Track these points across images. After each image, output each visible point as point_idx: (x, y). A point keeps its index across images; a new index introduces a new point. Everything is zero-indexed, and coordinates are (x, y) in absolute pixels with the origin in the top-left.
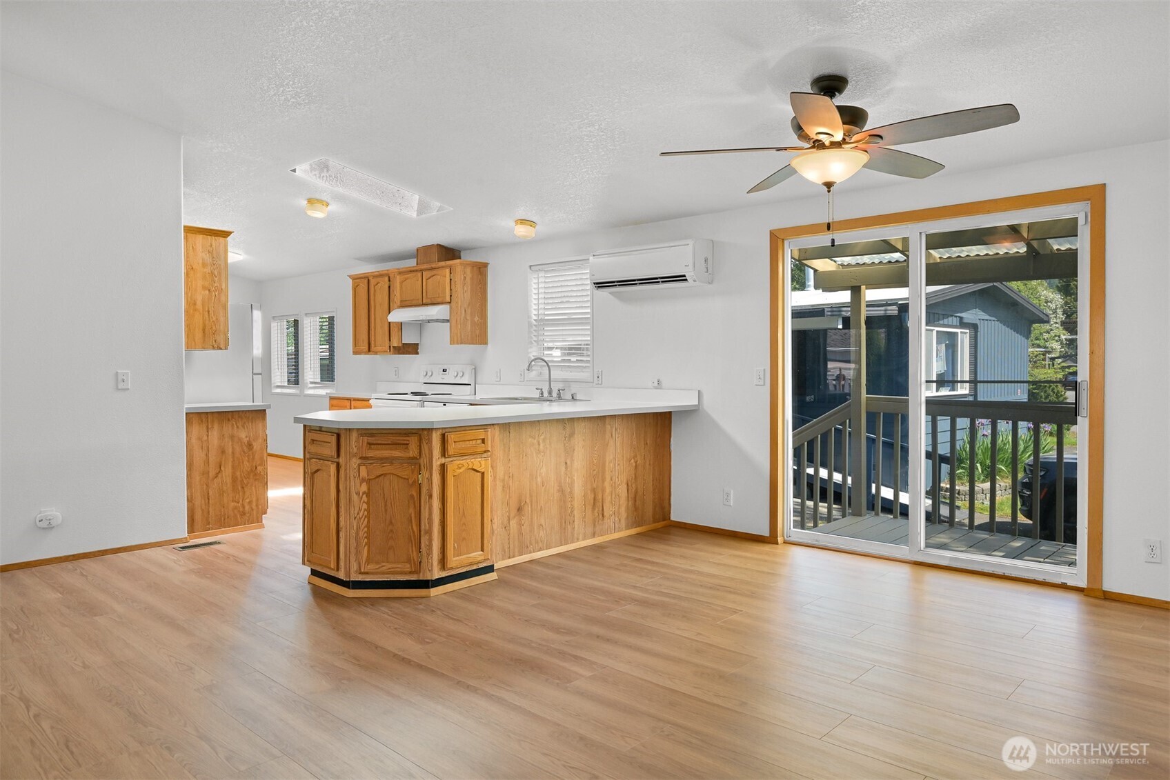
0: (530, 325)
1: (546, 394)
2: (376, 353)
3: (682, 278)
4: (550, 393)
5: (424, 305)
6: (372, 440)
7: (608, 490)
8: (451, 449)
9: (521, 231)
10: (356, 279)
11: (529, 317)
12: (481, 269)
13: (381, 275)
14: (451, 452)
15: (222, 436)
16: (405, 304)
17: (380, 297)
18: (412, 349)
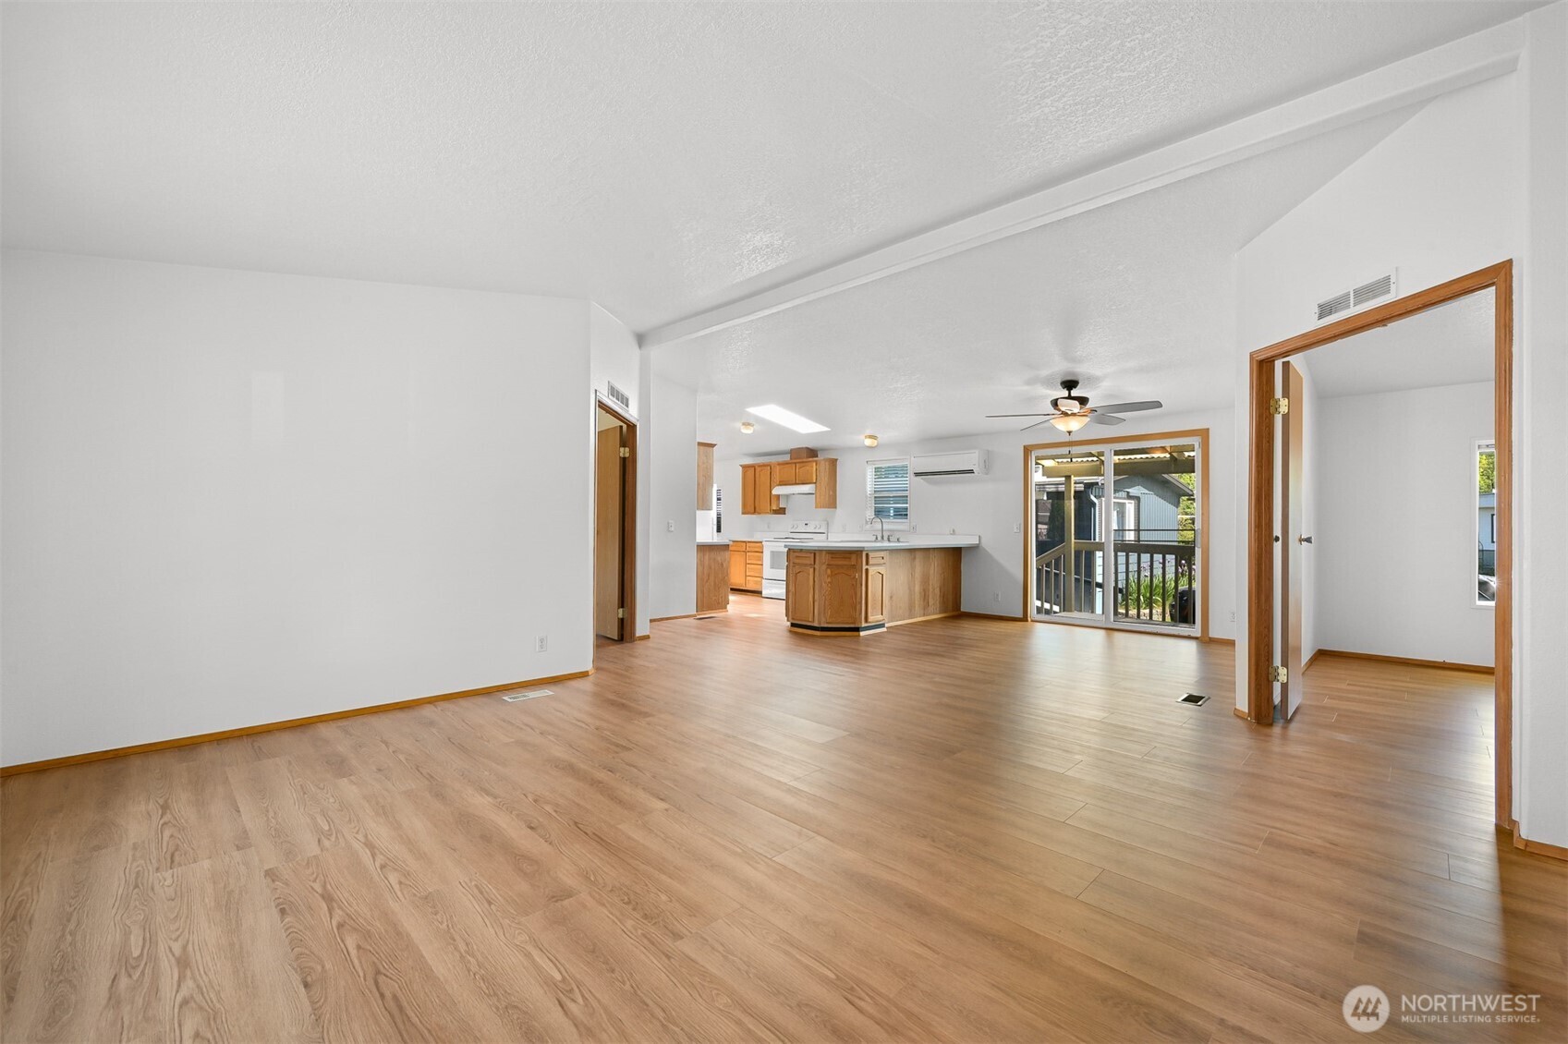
0: (866, 497)
1: (879, 538)
2: (759, 513)
3: (971, 471)
4: (882, 537)
5: (796, 484)
6: (833, 556)
7: (931, 590)
8: (871, 562)
9: (868, 442)
10: (745, 467)
11: (866, 492)
12: (833, 462)
13: (764, 465)
14: (870, 563)
15: (710, 559)
16: (783, 483)
17: (763, 477)
18: (782, 511)
